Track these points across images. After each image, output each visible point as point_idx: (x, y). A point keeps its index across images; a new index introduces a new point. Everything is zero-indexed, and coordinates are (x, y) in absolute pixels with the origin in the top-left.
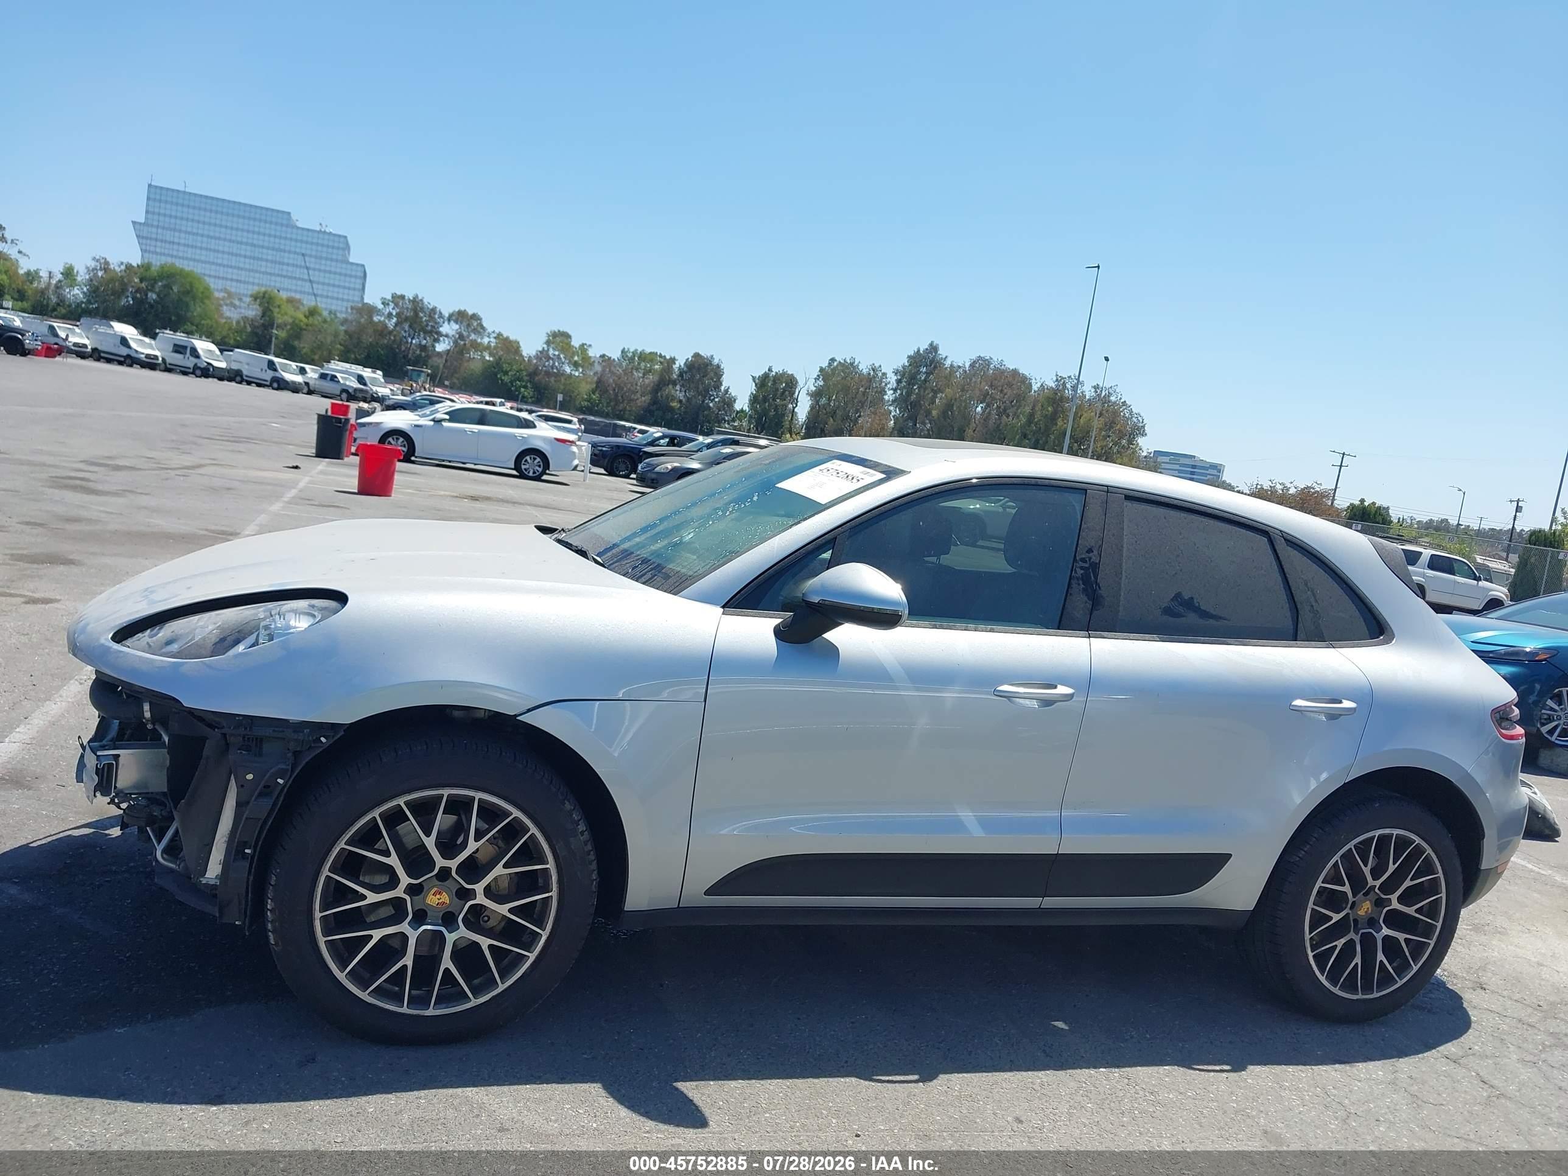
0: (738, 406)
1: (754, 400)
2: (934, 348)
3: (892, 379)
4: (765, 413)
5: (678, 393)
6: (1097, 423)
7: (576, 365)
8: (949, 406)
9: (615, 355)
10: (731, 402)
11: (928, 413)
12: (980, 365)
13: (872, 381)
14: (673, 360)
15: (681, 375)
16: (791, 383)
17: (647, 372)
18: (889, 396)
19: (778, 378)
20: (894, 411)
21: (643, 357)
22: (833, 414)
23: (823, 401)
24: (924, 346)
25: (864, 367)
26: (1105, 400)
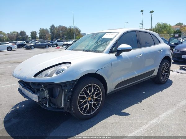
0: (29, 37)
1: (31, 35)
2: (53, 25)
3: (49, 30)
4: (33, 37)
5: (20, 36)
6: (76, 31)
7: (4, 35)
8: (57, 32)
9: (9, 33)
10: (28, 36)
11: (55, 33)
12: (60, 26)
13: (46, 30)
14: (18, 32)
15: (20, 34)
16: (36, 32)
17: (15, 34)
18: (49, 32)
19: (34, 32)
20: (50, 34)
21: (14, 32)
22: (42, 35)
23: (41, 34)
24: (52, 25)
25: (45, 29)
26: (76, 28)
